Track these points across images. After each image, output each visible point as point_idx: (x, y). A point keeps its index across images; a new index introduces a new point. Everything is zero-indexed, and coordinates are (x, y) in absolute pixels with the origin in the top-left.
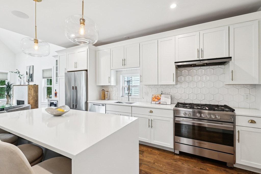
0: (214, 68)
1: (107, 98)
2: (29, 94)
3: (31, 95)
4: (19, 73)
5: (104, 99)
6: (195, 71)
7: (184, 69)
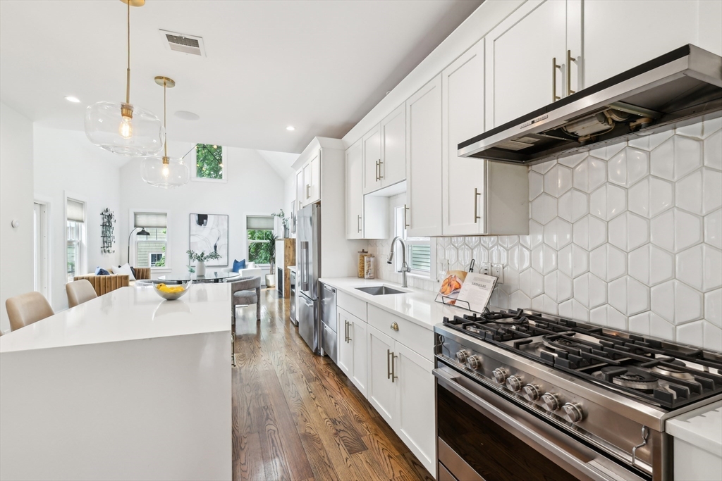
0: (702, 133)
1: (367, 272)
2: (285, 256)
3: (289, 258)
4: (283, 215)
5: (362, 277)
6: (601, 164)
7: (555, 162)
